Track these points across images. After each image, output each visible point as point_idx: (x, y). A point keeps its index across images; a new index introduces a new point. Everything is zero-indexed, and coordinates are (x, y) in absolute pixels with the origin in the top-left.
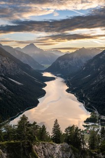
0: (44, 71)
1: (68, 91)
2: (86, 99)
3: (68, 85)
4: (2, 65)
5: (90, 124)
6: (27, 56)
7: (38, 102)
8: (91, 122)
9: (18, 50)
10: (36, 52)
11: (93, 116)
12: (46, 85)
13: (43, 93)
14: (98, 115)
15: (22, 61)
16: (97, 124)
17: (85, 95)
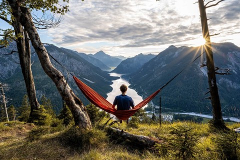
0: (110, 72)
1: (130, 87)
2: (144, 93)
3: (130, 82)
4: (78, 68)
5: (147, 112)
6: (98, 60)
7: (107, 96)
8: (148, 111)
9: (90, 56)
10: (104, 57)
11: (149, 106)
12: (112, 83)
13: (111, 89)
14: (153, 105)
15: (93, 64)
16: (152, 112)
17: (143, 90)
